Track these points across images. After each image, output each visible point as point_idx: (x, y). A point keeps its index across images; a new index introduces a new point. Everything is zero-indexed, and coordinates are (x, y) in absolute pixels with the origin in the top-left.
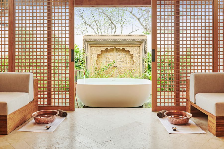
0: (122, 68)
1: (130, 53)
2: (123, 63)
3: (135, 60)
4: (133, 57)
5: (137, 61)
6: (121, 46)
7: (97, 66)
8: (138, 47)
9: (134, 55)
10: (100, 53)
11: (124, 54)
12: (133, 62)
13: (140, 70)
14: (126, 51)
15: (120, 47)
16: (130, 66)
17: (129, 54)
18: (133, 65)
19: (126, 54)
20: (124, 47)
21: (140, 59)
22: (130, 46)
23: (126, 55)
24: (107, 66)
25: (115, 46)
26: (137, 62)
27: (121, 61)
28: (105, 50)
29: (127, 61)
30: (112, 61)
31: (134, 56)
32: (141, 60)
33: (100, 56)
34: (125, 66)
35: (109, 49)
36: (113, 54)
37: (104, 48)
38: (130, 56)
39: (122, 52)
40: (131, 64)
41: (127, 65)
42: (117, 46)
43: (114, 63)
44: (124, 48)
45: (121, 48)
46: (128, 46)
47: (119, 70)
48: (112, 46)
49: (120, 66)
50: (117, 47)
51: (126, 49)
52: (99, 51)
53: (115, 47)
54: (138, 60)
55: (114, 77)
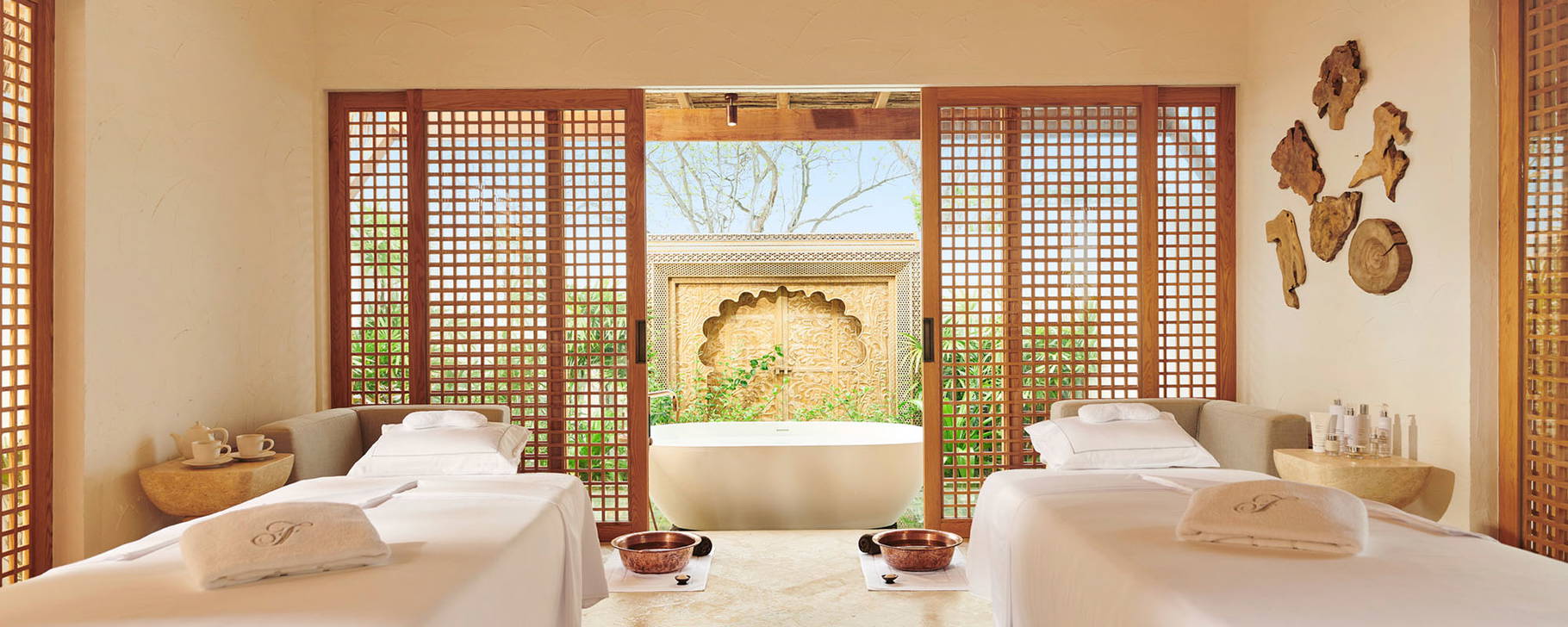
0: (812, 376)
1: (847, 312)
2: (818, 356)
3: (868, 343)
4: (859, 330)
5: (879, 348)
6: (807, 281)
7: (705, 371)
8: (880, 287)
9: (866, 321)
10: (718, 314)
11: (820, 316)
12: (858, 352)
13: (890, 384)
14: (830, 302)
15: (805, 288)
16: (846, 369)
17: (844, 315)
18: (858, 362)
19: (828, 315)
20: (821, 289)
21: (889, 340)
22: (848, 283)
23: (831, 322)
24: (748, 369)
25: (782, 281)
26: (876, 351)
27: (810, 346)
28: (737, 300)
29: (835, 349)
30: (769, 346)
31: (863, 325)
32: (893, 341)
33: (716, 328)
34: (825, 369)
35: (756, 296)
36: (771, 317)
37: (733, 294)
38: (848, 327)
39: (813, 306)
40: (854, 361)
41: (835, 367)
42: (790, 284)
43: (778, 358)
44: (819, 293)
45: (809, 291)
46: (838, 284)
47: (800, 389)
48: (771, 284)
49: (802, 369)
50: (791, 289)
51: (830, 293)
52: (715, 305)
53: (783, 289)
54: (882, 345)
55: (780, 416)
